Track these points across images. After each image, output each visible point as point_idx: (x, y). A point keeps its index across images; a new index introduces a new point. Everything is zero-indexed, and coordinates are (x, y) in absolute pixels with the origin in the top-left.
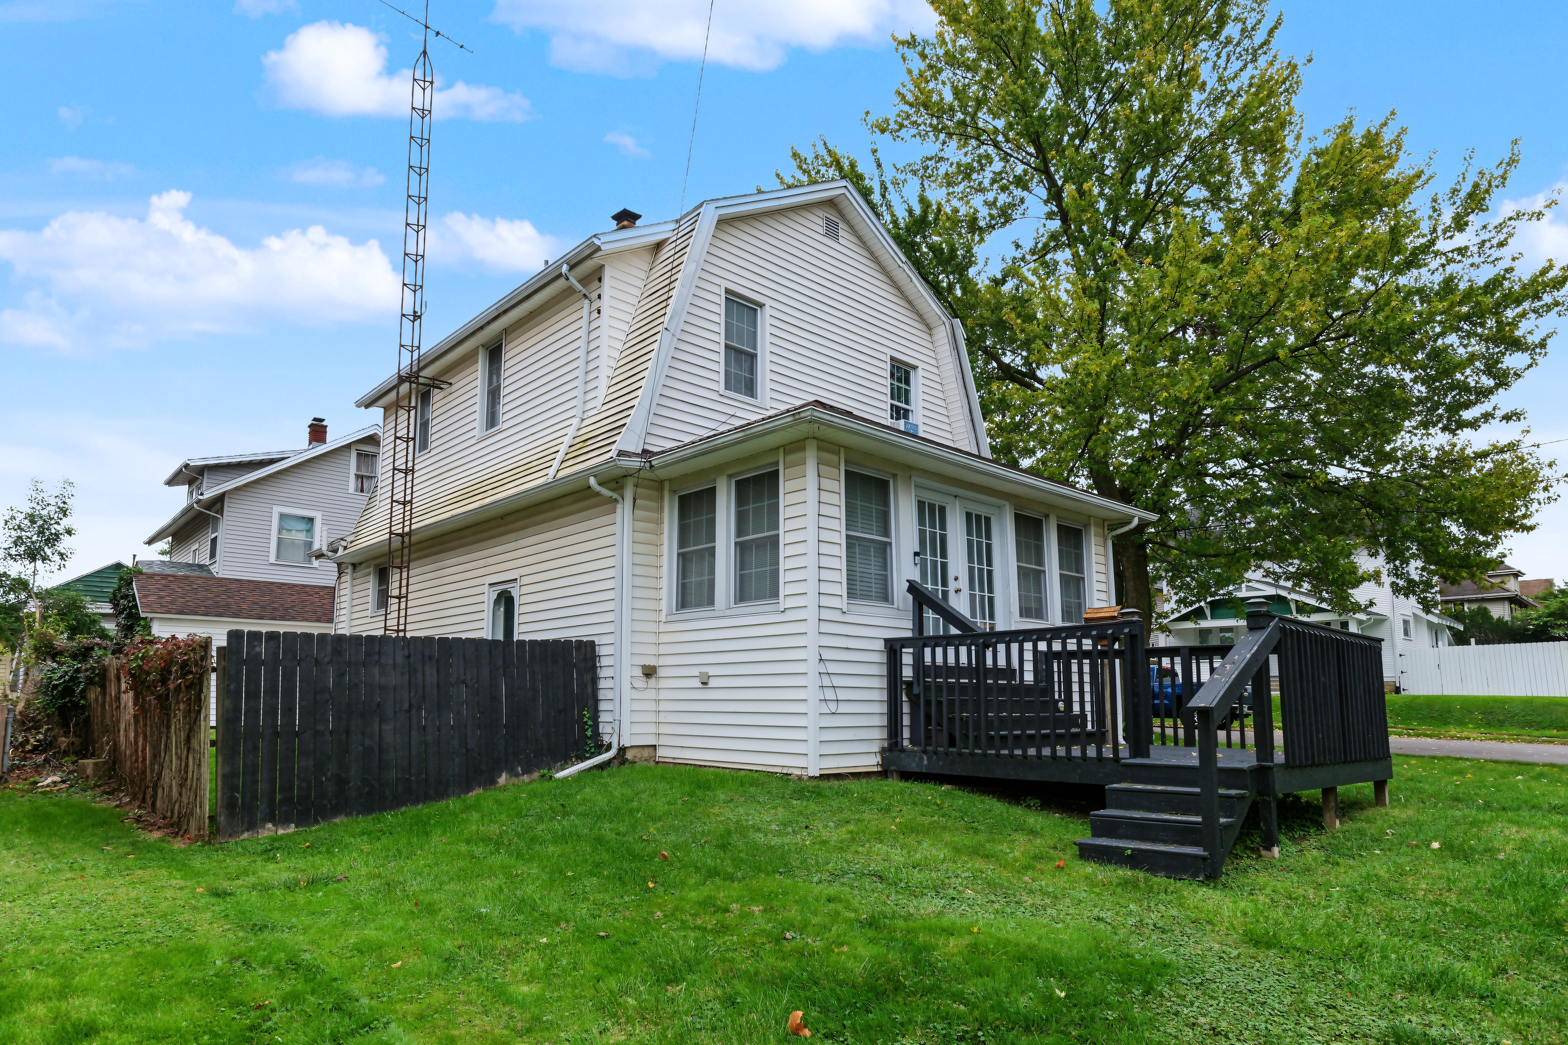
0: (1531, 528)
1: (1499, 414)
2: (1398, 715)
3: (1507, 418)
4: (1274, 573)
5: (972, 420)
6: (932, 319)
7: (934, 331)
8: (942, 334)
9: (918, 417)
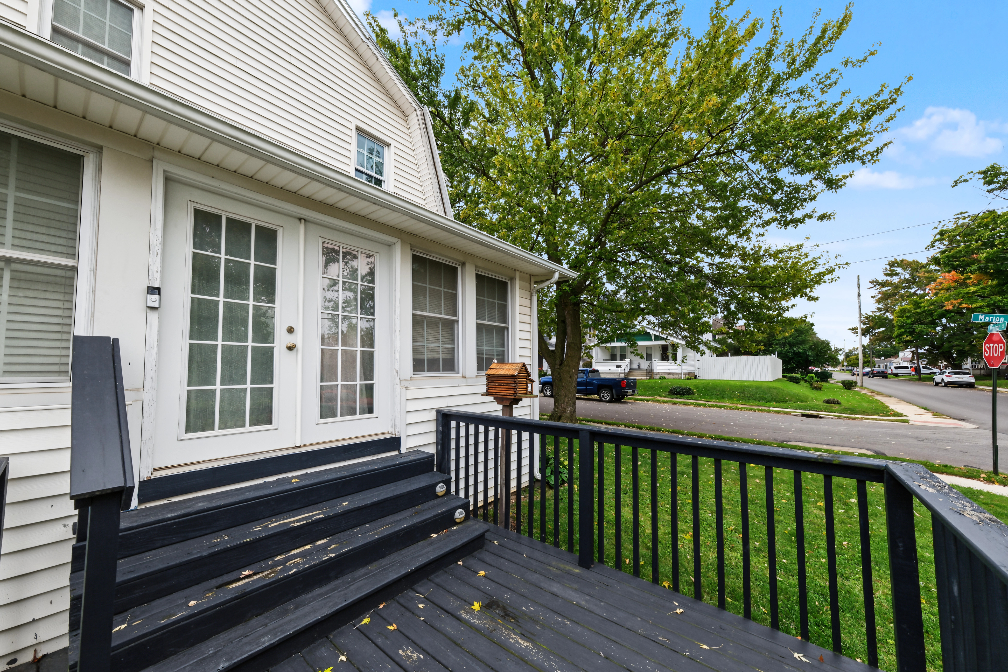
0: (815, 299)
1: (817, 215)
2: (701, 393)
3: (822, 218)
4: (653, 323)
5: (442, 197)
6: (405, 107)
7: (410, 118)
8: (415, 119)
9: (389, 186)
